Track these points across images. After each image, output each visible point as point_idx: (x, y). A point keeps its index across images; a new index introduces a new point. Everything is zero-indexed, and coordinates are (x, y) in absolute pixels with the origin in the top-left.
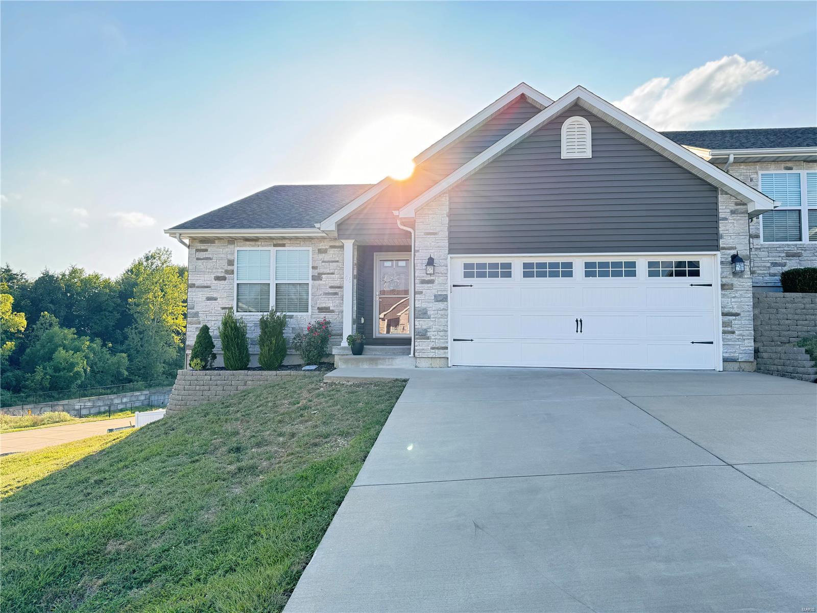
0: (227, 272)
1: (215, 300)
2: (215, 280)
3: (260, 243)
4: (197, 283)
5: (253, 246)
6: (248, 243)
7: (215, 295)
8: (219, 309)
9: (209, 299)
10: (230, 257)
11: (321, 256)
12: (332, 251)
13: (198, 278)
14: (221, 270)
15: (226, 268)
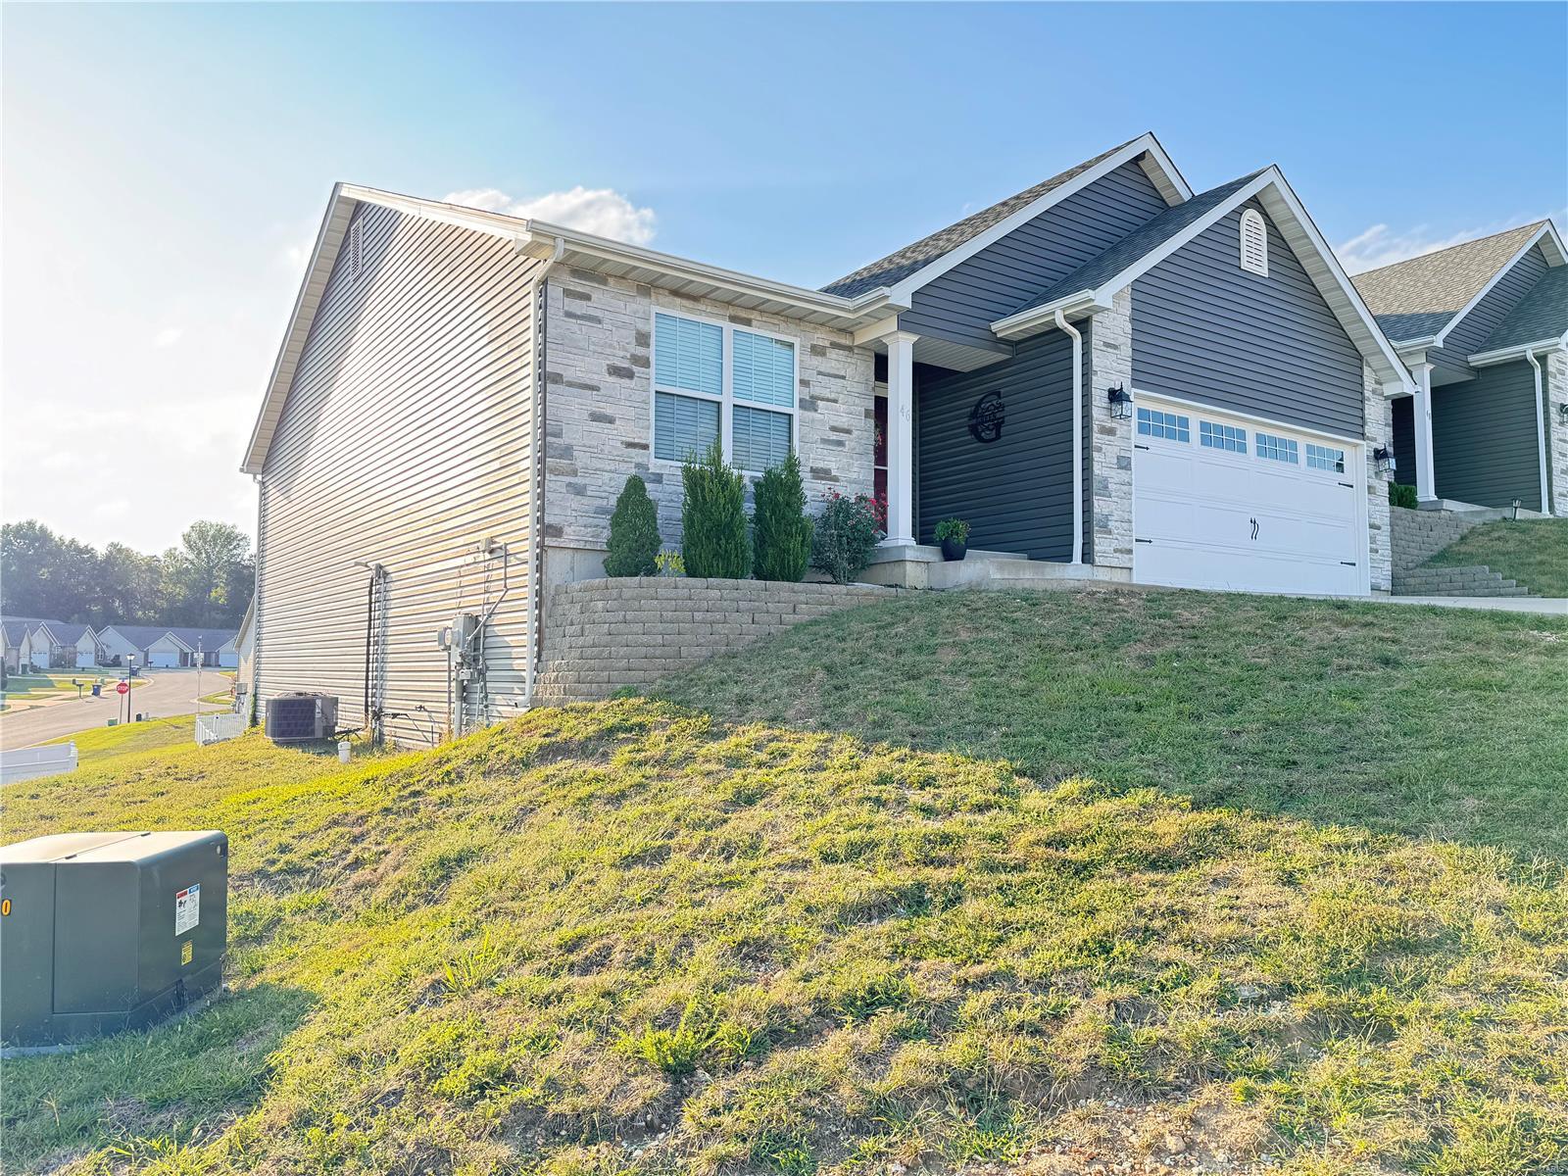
0: (636, 360)
1: (610, 422)
2: (610, 373)
3: (704, 308)
4: (569, 374)
5: (690, 310)
6: (678, 300)
7: (609, 411)
8: (619, 444)
9: (596, 417)
10: (641, 326)
11: (817, 362)
12: (833, 354)
13: (571, 362)
14: (622, 354)
15: (633, 351)
